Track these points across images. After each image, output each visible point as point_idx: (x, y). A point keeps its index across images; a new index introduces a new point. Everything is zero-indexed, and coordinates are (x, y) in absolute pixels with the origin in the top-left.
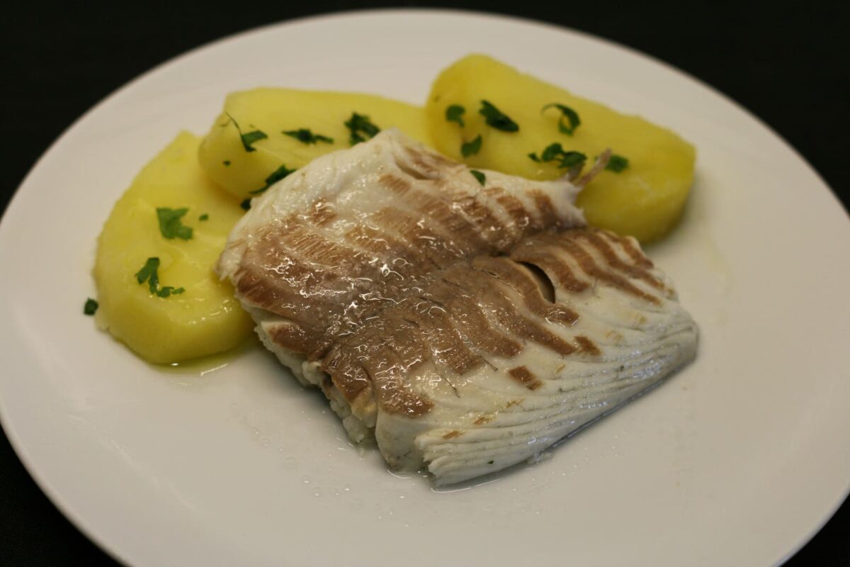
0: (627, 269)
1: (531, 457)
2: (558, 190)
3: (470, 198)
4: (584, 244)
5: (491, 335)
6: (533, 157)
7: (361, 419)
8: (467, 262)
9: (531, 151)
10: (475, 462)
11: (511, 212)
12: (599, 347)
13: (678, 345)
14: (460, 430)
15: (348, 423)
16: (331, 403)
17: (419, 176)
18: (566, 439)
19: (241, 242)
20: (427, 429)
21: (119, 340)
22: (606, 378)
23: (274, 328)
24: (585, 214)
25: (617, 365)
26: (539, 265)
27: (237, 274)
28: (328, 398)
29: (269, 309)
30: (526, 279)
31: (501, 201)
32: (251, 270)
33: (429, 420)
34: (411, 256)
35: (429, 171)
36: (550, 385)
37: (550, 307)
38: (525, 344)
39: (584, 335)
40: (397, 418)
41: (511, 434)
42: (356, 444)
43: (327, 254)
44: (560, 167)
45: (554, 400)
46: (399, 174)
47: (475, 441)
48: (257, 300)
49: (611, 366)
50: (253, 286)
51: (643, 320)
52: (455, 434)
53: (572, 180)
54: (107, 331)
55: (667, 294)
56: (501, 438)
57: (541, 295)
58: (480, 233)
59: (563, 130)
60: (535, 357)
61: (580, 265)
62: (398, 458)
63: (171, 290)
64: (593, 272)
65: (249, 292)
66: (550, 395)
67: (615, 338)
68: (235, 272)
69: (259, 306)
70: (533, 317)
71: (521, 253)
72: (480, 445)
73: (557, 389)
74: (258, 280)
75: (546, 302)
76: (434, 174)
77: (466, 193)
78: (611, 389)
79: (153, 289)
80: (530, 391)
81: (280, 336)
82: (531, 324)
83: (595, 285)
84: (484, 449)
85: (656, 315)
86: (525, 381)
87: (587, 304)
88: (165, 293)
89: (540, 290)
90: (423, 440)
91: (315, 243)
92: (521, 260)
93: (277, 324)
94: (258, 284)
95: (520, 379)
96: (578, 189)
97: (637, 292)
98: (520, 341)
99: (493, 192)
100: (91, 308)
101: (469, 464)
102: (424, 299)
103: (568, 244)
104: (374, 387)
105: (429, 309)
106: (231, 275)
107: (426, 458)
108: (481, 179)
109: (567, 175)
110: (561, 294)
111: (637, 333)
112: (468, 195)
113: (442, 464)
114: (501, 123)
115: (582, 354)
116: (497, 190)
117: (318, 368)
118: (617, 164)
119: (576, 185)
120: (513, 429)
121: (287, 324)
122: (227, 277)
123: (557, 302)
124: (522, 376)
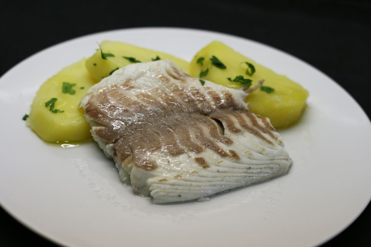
0: (261, 128)
1: (200, 198)
2: (237, 93)
3: (196, 90)
4: (244, 116)
5: (191, 143)
6: (229, 79)
7: (126, 170)
8: (189, 114)
9: (229, 77)
10: (172, 194)
11: (214, 98)
12: (240, 156)
13: (279, 165)
14: (167, 179)
15: (121, 172)
16: (116, 164)
17: (175, 78)
18: (218, 194)
19: (92, 93)
20: (153, 176)
21: (34, 131)
22: (241, 171)
23: (97, 129)
24: (249, 106)
25: (248, 166)
26: (220, 120)
27: (86, 105)
28: (115, 162)
29: (96, 120)
30: (213, 124)
31: (210, 93)
32: (92, 104)
33: (155, 172)
34: (164, 108)
35: (179, 76)
36: (214, 168)
37: (221, 136)
38: (206, 149)
39: (234, 150)
40: (140, 169)
41: (191, 185)
42: (123, 182)
43: (126, 101)
44: (240, 85)
45: (214, 174)
46: (166, 75)
47: (173, 185)
48: (92, 116)
49: (244, 166)
50: (91, 110)
51: (263, 150)
52: (165, 180)
53: (244, 90)
54: (29, 127)
55: (278, 142)
56: (186, 186)
57: (218, 132)
58: (197, 105)
59: (247, 73)
60: (209, 155)
61: (239, 122)
62: (139, 188)
63: (58, 111)
64: (245, 126)
65: (89, 113)
66: (212, 172)
67: (248, 154)
68: (86, 104)
69: (92, 119)
70: (212, 139)
71: (214, 115)
72: (176, 187)
73: (217, 170)
74: (95, 108)
75: (220, 135)
76: (182, 78)
77: (195, 87)
78: (243, 176)
79: (51, 109)
80: (203, 169)
81: (99, 133)
82: (210, 141)
83: (244, 132)
84: (177, 189)
85: (270, 149)
86: (202, 163)
87: (238, 138)
88: (56, 111)
89: (218, 129)
90: (150, 180)
91: (122, 97)
92: (214, 118)
93: (98, 128)
94: (94, 110)
95: (200, 162)
96: (247, 94)
97: (264, 138)
98: (203, 147)
99: (207, 89)
100: (25, 118)
101: (169, 194)
102: (165, 125)
103: (236, 114)
104: (133, 156)
105: (166, 129)
106: (84, 106)
107: (150, 189)
108: (203, 83)
109: (242, 88)
110: (227, 132)
111: (260, 155)
112: (195, 88)
113: (156, 193)
114: (219, 64)
115: (232, 158)
116: (208, 88)
117: (112, 146)
118: (269, 90)
119: (246, 93)
120: (193, 183)
121: (103, 128)
122: (82, 107)
123: (224, 135)
124: (201, 162)
